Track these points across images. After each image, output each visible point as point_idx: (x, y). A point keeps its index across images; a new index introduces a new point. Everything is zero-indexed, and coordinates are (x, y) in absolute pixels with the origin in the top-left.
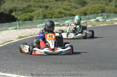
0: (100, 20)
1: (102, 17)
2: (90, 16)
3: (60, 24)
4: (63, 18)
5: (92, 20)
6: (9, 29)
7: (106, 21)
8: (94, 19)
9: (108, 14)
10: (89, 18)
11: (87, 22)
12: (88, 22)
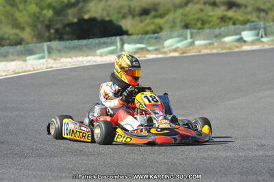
0: (246, 39)
1: (253, 32)
2: (223, 29)
3: (150, 48)
4: (156, 35)
5: (227, 39)
6: (28, 58)
7: (262, 42)
8: (232, 35)
9: (268, 24)
10: (220, 34)
11: (213, 43)
12: (216, 44)
